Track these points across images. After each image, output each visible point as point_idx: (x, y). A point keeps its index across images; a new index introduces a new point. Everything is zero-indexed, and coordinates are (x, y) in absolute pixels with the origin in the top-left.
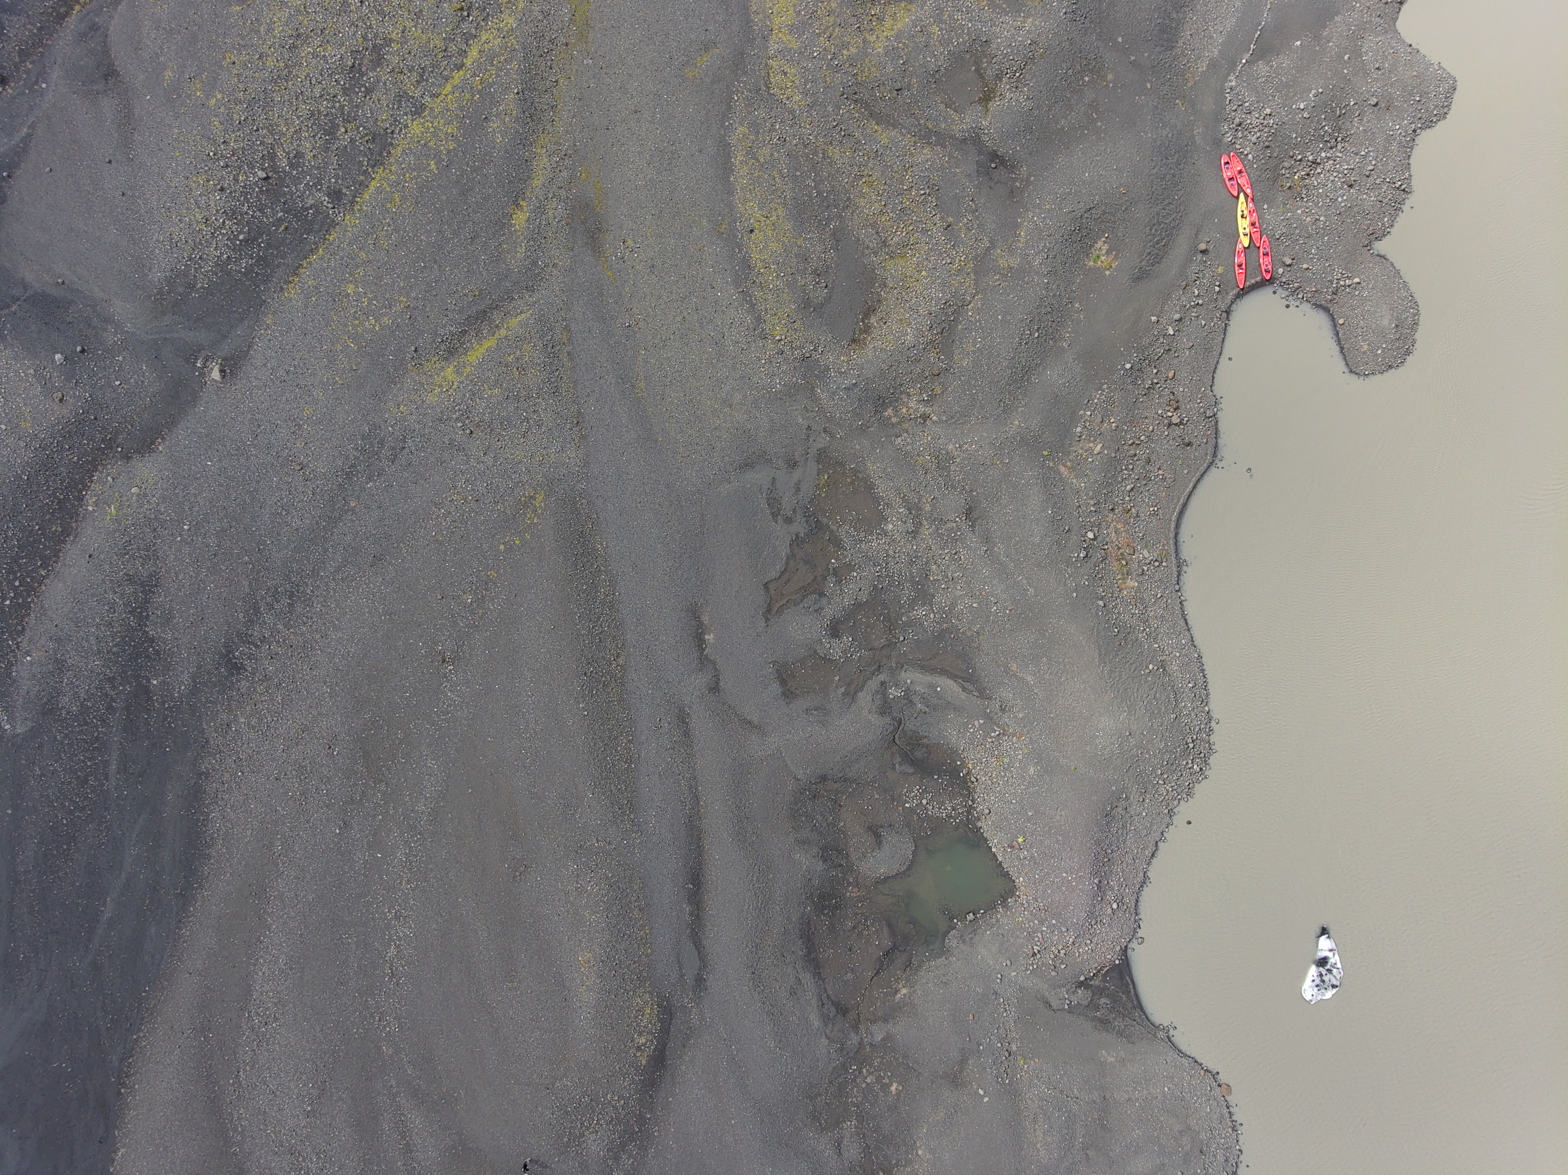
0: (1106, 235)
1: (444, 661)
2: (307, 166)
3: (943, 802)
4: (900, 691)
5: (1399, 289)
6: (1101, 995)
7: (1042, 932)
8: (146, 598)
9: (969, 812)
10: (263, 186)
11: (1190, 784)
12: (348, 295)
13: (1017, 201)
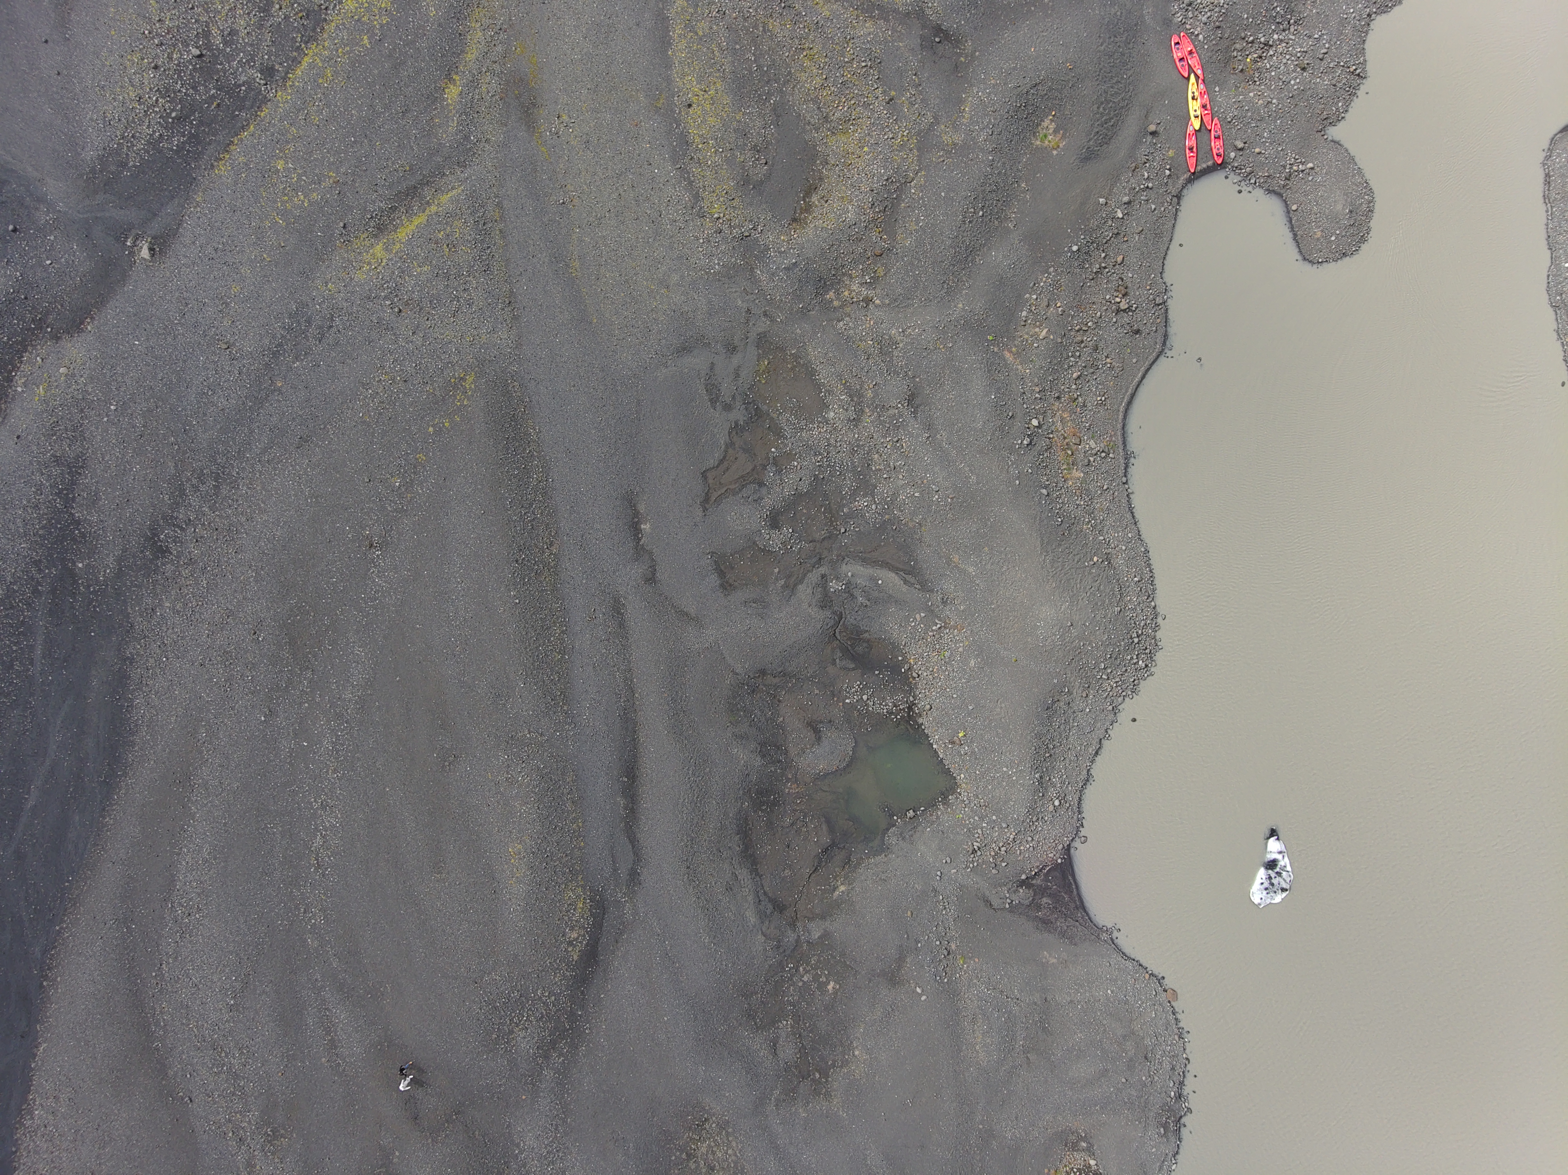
0: (1053, 113)
1: (371, 546)
2: (241, 44)
3: (884, 698)
4: (841, 584)
5: (1354, 176)
6: (1042, 894)
7: (982, 828)
8: (72, 479)
9: (910, 708)
10: (196, 64)
11: (1135, 680)
12: (278, 171)
13: (962, 76)
